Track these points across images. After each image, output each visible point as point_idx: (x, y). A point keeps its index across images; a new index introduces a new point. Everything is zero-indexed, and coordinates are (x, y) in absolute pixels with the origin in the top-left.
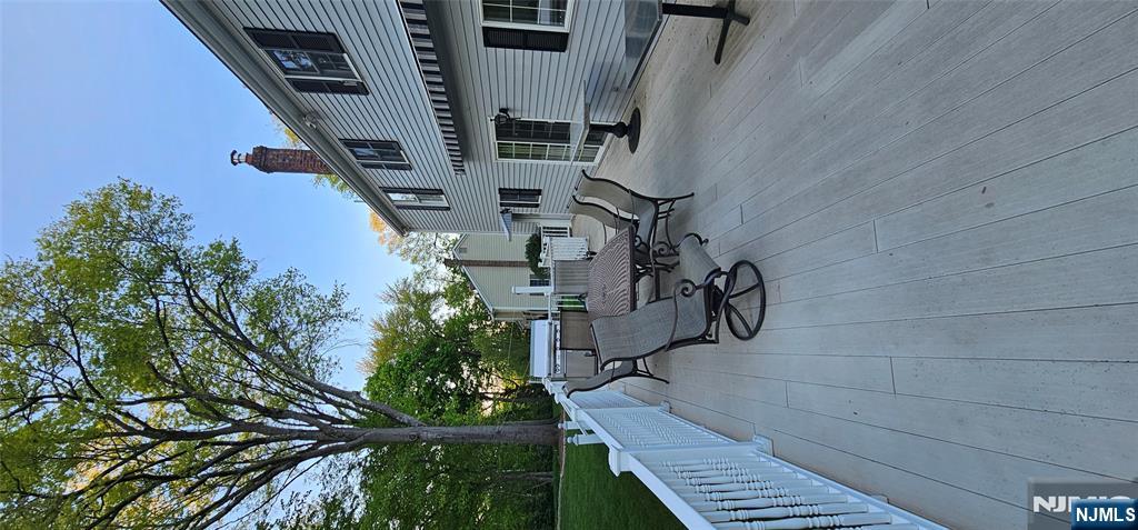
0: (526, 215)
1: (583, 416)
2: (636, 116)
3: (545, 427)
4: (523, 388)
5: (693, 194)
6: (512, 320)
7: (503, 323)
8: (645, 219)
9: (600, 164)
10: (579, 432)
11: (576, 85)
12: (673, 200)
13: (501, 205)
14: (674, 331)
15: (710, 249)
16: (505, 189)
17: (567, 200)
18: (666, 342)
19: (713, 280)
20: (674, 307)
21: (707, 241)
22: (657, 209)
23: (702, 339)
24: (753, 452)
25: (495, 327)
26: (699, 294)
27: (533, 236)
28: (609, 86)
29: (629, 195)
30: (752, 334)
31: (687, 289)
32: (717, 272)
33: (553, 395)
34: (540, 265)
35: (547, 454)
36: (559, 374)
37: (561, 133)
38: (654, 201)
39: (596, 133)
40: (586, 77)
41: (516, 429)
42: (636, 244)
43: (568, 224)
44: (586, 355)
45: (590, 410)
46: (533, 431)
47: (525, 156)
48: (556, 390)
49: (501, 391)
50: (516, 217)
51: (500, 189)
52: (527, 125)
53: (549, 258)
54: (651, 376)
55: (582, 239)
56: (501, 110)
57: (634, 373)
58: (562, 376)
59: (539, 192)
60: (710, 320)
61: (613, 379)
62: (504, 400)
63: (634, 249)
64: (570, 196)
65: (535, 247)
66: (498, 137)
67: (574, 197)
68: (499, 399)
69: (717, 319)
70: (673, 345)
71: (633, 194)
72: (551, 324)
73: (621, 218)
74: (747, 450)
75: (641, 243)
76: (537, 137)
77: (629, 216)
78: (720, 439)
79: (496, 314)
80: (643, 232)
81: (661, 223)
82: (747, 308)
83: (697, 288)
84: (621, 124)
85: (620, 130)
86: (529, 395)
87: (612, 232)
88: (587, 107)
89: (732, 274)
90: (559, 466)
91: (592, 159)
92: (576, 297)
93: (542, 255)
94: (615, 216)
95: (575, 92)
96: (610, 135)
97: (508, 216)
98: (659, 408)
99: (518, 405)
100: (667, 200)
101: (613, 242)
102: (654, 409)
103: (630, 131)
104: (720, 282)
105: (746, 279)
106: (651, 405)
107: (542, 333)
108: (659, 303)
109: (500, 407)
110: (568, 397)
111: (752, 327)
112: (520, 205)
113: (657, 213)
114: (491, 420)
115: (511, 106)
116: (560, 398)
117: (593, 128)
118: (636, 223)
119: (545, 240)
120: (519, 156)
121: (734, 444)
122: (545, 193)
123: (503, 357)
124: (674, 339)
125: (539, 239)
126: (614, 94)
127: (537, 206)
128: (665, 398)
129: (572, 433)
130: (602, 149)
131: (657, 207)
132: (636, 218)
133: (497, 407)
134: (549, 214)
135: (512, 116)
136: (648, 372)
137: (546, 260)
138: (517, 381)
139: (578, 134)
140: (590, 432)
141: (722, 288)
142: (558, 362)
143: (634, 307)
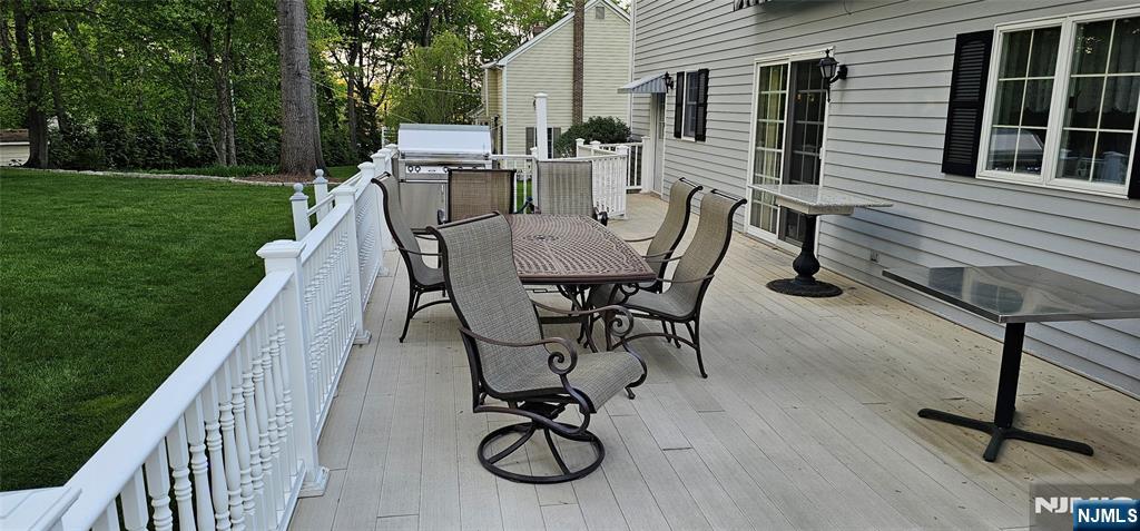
0: (662, 118)
1: (344, 205)
2: (829, 291)
3: (311, 151)
4: (372, 118)
5: (705, 376)
6: (486, 96)
7: (478, 84)
8: (664, 301)
9: (746, 235)
10: (312, 203)
11: (885, 193)
12: (695, 344)
13: (680, 75)
14: (494, 342)
15: (619, 402)
16: (707, 80)
17: (693, 179)
18: (475, 330)
19: (575, 401)
20: (529, 341)
21: (631, 397)
22: (680, 320)
23: (481, 388)
24: (303, 466)
25: (471, 70)
26: (554, 381)
27: (628, 130)
28: (879, 246)
29: (705, 276)
30: (490, 465)
31: (562, 360)
32: (589, 409)
33: (371, 161)
34: (580, 142)
35: (264, 155)
36: (404, 172)
37: (803, 169)
38: (695, 315)
39: (800, 226)
40: (897, 208)
41: (306, 105)
42: (625, 288)
43: (646, 186)
44: (439, 212)
45: (352, 219)
46: (303, 132)
47: (762, 112)
48: (378, 164)
49: (365, 81)
50: (659, 100)
51: (707, 71)
52: (817, 112)
53: (593, 156)
54: (410, 315)
55: (622, 209)
56: (844, 69)
57: (417, 288)
58: (401, 176)
59: (701, 137)
60: (512, 398)
61: (405, 254)
62: (350, 83)
63: (619, 282)
64: (700, 182)
65: (609, 132)
66: (798, 65)
67: (701, 188)
68: (351, 76)
69: (513, 410)
70: (471, 342)
71: (706, 283)
72: (486, 157)
73: (664, 266)
74: (306, 457)
75: (627, 295)
76: (796, 131)
77: (669, 274)
78: (320, 418)
79: (495, 71)
80: (643, 298)
81: (657, 325)
82: (531, 456)
83: (563, 377)
84: (816, 266)
85: (807, 264)
86: (360, 125)
87: (642, 250)
88: (846, 211)
89: (582, 435)
90: (247, 174)
91: (755, 222)
92: (530, 199)
93: (596, 145)
94: (669, 255)
95: (871, 190)
96: (798, 251)
97: (661, 87)
98: (360, 326)
99: (343, 109)
100: (695, 337)
101: (627, 251)
102: (358, 319)
103: (806, 280)
104: (571, 415)
105: (576, 455)
106: (365, 314)
107: (469, 142)
108: (535, 321)
109: (340, 80)
110: (373, 181)
111: (501, 465)
112: (679, 105)
113: (673, 319)
114: (318, 64)
115: (852, 84)
116: (367, 171)
117: (810, 222)
118: (657, 288)
119: (623, 149)
120: (763, 100)
121: (313, 438)
122: (700, 146)
123: (424, 83)
124: (478, 342)
125: (623, 141)
126: (866, 255)
127: (678, 135)
128: (376, 336)
129: (310, 191)
130: (773, 238)
131: (685, 320)
132: (666, 286)
133: (339, 74)
134: (666, 156)
135: (834, 86)
136: (417, 310)
137: (589, 151)
138: (385, 108)
139: (799, 197)
140: (313, 222)
141: (561, 418)
142: (424, 170)
143: (526, 281)
